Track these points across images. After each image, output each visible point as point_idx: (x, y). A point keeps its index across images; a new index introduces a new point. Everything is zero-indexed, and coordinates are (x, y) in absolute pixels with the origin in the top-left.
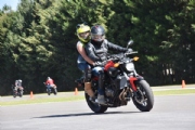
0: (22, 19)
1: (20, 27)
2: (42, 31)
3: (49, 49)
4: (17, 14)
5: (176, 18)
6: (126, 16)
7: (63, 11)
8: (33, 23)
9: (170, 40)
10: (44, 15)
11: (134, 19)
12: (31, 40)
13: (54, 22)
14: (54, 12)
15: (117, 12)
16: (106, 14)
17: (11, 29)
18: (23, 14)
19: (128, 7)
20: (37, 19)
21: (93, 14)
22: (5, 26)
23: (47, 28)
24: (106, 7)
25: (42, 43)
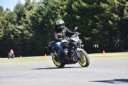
0: (16, 16)
1: (15, 20)
2: (27, 23)
3: (31, 32)
4: (13, 13)
5: (100, 17)
6: (73, 15)
7: (39, 12)
8: (22, 18)
9: (97, 29)
10: (28, 14)
11: (78, 17)
12: (21, 27)
13: (34, 18)
14: (33, 12)
15: (68, 13)
16: (62, 14)
17: (10, 21)
18: (16, 13)
19: (74, 10)
20: (25, 16)
21: (55, 14)
22: (7, 19)
23: (30, 21)
24: (62, 10)
25: (27, 29)
